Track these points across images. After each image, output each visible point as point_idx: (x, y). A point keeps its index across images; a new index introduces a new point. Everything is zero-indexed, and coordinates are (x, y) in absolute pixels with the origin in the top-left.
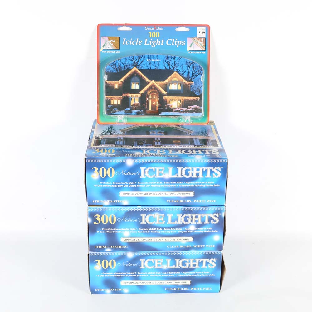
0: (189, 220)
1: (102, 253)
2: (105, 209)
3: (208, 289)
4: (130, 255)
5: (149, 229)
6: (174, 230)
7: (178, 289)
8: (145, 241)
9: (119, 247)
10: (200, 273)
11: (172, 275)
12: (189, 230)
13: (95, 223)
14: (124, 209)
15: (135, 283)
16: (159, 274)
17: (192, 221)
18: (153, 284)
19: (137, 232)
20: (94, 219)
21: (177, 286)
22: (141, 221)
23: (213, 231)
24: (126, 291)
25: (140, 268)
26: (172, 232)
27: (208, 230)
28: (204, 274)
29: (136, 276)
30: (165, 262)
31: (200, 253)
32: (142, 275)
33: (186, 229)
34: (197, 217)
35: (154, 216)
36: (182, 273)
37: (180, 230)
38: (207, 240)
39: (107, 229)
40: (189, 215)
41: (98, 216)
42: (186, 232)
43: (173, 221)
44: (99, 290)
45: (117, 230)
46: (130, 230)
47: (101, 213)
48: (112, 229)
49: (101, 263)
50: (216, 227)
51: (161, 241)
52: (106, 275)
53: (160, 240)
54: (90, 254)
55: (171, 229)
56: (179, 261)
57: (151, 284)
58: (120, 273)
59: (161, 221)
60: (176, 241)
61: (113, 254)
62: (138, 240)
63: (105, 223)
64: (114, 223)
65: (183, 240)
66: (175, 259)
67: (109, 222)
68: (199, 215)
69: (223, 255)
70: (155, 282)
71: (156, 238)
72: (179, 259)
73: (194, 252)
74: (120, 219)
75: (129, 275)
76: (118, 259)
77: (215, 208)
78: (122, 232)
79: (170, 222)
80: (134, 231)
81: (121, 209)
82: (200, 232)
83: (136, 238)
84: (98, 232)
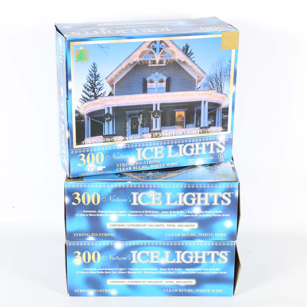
0: (194, 200)
1: (83, 243)
2: (87, 185)
3: (218, 291)
4: (119, 245)
5: (143, 212)
6: (174, 214)
7: (180, 290)
8: (138, 227)
9: (104, 235)
10: (208, 269)
11: (171, 272)
12: (193, 214)
13: (74, 204)
14: (110, 185)
15: (125, 282)
16: (156, 271)
17: (196, 201)
18: (148, 284)
19: (127, 215)
20: (73, 199)
21: (178, 287)
22: (132, 202)
23: (223, 215)
24: (114, 292)
25: (132, 262)
26: (171, 215)
27: (217, 214)
28: (213, 271)
29: (126, 273)
30: (163, 256)
31: (208, 243)
32: (133, 271)
33: (189, 212)
34: (203, 196)
35: (148, 194)
36: (185, 269)
37: (181, 214)
38: (217, 226)
39: (89, 212)
40: (193, 194)
41: (78, 194)
42: (190, 216)
43: (172, 201)
44: (79, 291)
45: (101, 213)
46: (117, 213)
47: (81, 191)
48: (95, 212)
49: (81, 255)
50: (227, 209)
51: (158, 227)
52: (88, 271)
53: (156, 226)
54: (68, 243)
55: (170, 211)
56: (181, 254)
57: (146, 283)
58: (106, 269)
59: (157, 201)
60: (176, 227)
61: (96, 244)
62: (128, 226)
63: (86, 203)
64: (98, 203)
65: (186, 226)
66: (176, 252)
67: (91, 201)
68: (206, 194)
69: (237, 246)
70: (150, 280)
71: (151, 224)
72: (181, 252)
73: (199, 242)
74: (105, 199)
75: (117, 271)
76: (103, 250)
77: (226, 185)
78: (108, 215)
79: (169, 203)
80: (123, 214)
81: (106, 185)
82: (207, 216)
83: (125, 224)
84: (77, 215)
